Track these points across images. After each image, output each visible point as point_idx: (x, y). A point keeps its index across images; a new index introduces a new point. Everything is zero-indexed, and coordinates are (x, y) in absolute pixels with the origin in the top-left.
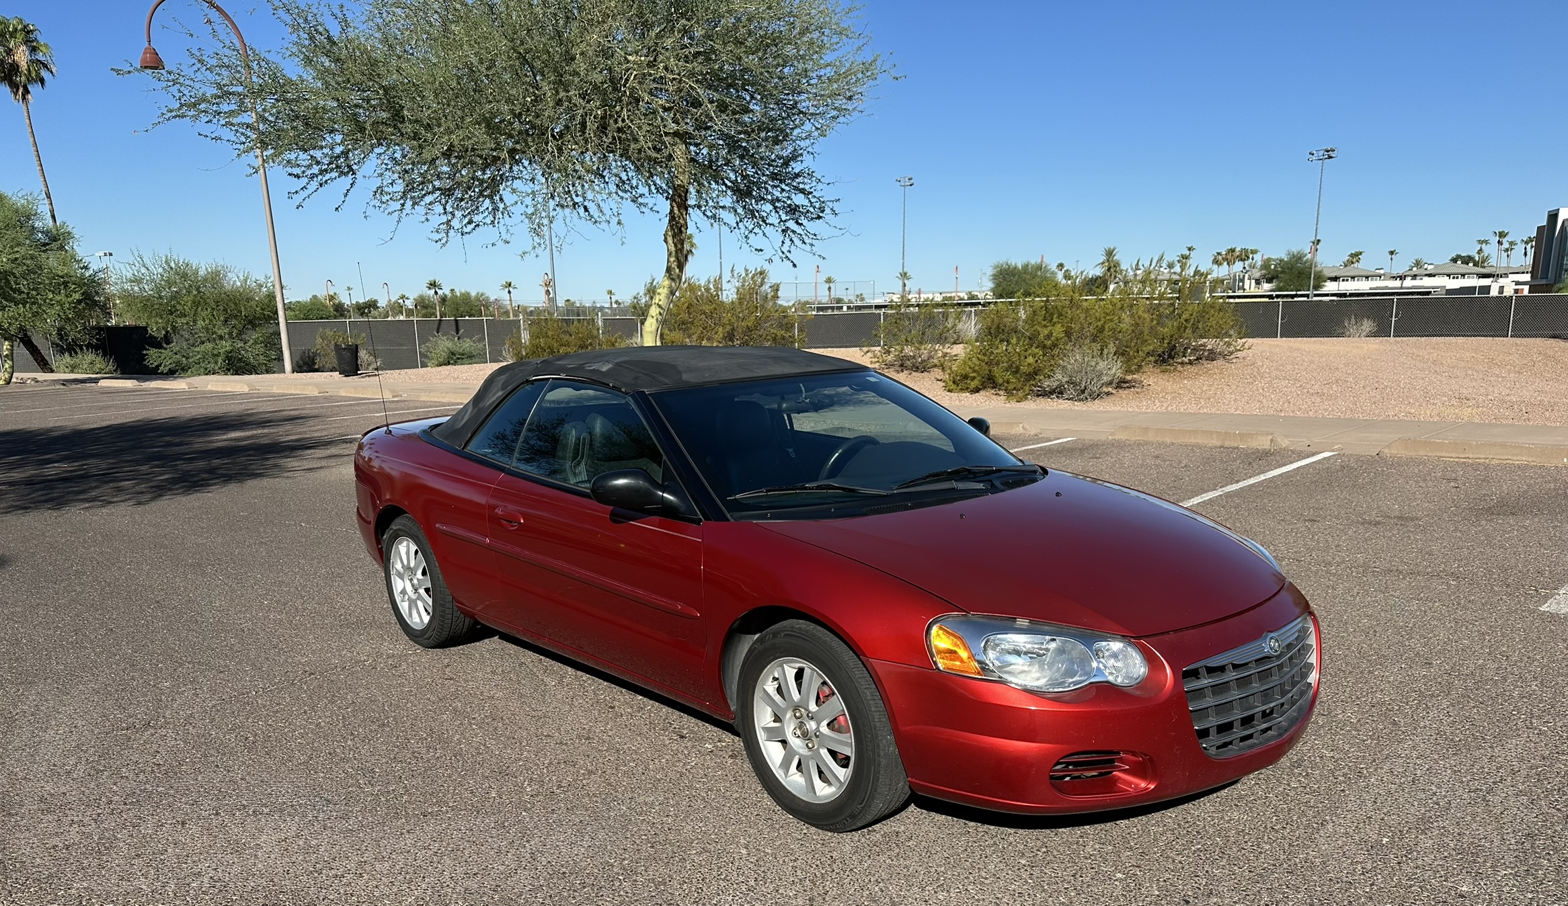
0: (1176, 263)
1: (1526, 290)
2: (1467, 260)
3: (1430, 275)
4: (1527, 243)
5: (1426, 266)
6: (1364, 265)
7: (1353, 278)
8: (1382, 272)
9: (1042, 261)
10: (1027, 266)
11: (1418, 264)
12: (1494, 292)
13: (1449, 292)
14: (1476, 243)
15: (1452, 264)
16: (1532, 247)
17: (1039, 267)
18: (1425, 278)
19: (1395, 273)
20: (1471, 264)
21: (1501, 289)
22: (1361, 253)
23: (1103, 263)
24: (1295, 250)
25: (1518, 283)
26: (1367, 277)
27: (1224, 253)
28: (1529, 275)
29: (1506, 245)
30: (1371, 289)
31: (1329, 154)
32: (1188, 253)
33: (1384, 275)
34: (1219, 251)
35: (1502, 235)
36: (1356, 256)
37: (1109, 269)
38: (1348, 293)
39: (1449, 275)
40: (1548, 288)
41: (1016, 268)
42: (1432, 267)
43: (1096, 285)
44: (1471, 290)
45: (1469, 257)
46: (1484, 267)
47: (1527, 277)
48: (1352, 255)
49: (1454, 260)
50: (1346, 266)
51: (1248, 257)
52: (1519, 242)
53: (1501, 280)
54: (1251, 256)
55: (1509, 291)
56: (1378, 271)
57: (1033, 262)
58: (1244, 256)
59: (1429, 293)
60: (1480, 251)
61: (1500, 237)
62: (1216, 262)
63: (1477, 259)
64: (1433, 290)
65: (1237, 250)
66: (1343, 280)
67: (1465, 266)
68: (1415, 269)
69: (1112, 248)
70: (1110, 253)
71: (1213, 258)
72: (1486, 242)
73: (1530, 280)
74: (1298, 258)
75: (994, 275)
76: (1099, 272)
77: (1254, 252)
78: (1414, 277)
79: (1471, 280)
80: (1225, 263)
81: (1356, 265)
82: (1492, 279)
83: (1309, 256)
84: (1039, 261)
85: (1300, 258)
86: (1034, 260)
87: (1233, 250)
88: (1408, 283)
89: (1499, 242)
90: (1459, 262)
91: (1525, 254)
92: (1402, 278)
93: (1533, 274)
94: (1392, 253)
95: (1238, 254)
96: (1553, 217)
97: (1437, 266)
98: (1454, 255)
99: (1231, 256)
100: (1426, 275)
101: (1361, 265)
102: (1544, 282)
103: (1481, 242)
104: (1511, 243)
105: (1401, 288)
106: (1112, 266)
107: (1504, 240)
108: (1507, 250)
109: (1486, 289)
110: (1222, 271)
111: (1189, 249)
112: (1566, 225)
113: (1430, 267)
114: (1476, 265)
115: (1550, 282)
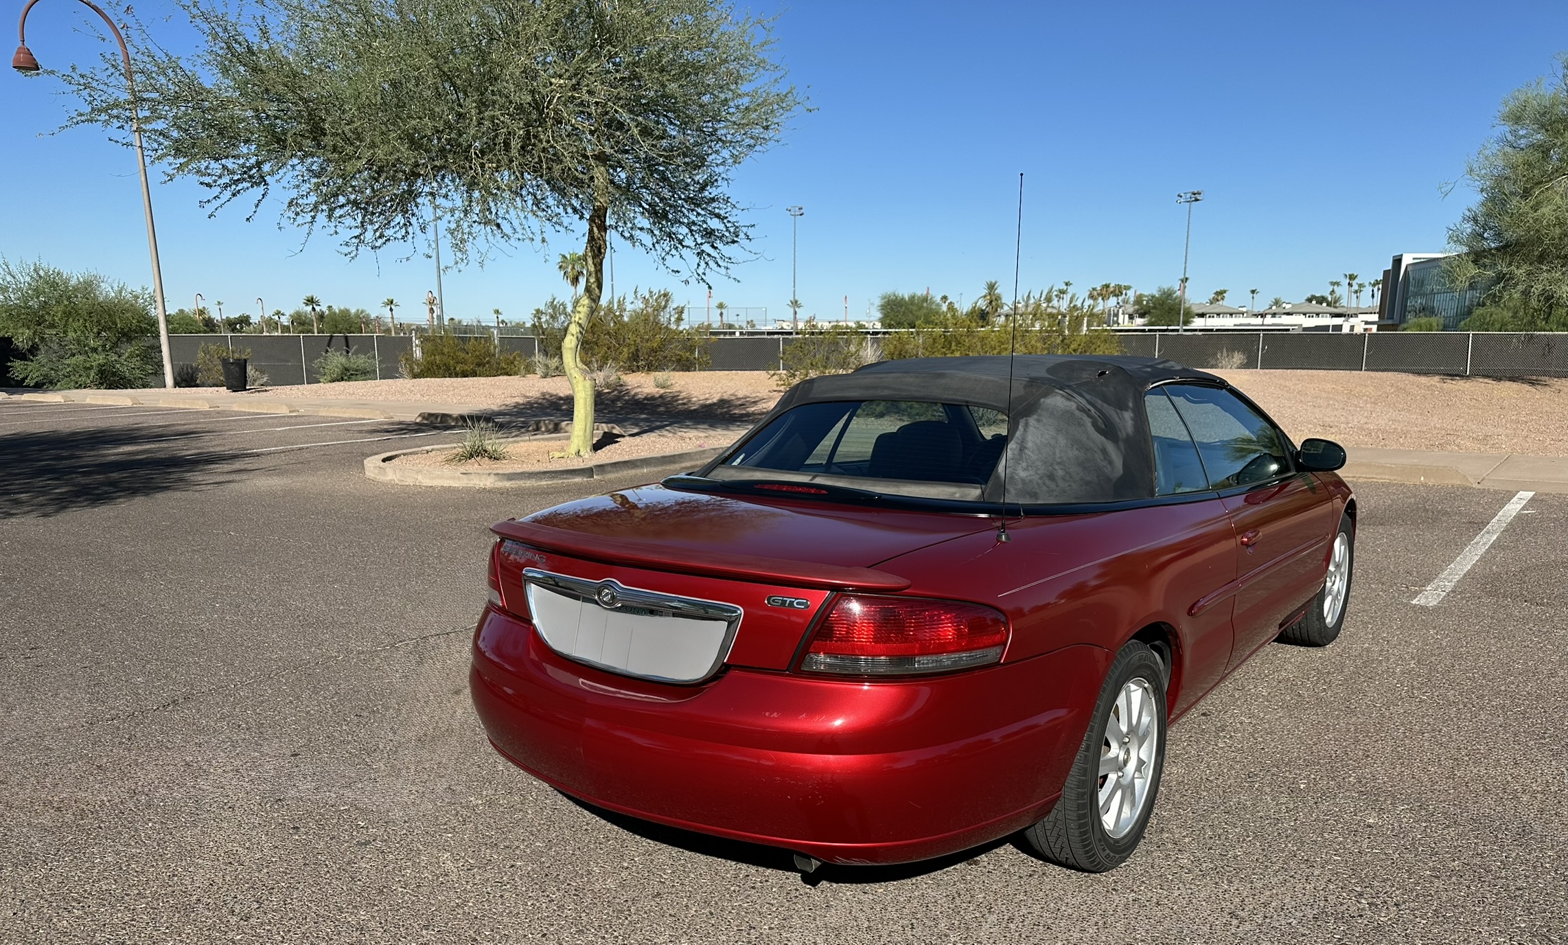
0: (1055, 297)
1: (1374, 329)
2: (1321, 300)
3: (1288, 314)
4: (1374, 285)
5: (1284, 305)
6: (1228, 303)
7: (1218, 315)
8: (1244, 309)
9: (928, 293)
10: (914, 297)
11: (1277, 303)
12: (1346, 330)
13: (1305, 329)
14: (1329, 285)
15: (1307, 303)
16: (1379, 289)
17: (925, 299)
18: (1283, 316)
19: (1256, 311)
20: (1324, 304)
21: (1352, 328)
22: (1225, 292)
23: (985, 296)
24: (1165, 286)
25: (1367, 323)
26: (1231, 314)
27: (1099, 288)
28: (1377, 316)
29: (1355, 287)
30: (1235, 325)
31: (1196, 197)
32: (1065, 288)
33: (1246, 312)
34: (1094, 287)
35: (1352, 277)
36: (1220, 294)
37: (991, 302)
38: (1215, 328)
39: (1305, 314)
40: (1394, 327)
41: (903, 299)
42: (1290, 306)
43: (982, 316)
44: (1326, 328)
45: (1323, 297)
46: (1336, 307)
47: (1375, 318)
48: (1218, 293)
49: (1310, 300)
50: (1211, 303)
51: (1122, 293)
52: (1367, 284)
53: (1352, 320)
54: (1124, 292)
55: (1359, 330)
56: (1240, 309)
57: (919, 293)
58: (1118, 291)
59: (1288, 330)
60: (1333, 292)
61: (1350, 279)
62: (1092, 297)
63: (1330, 299)
64: (1291, 328)
65: (1112, 285)
66: (1210, 317)
67: (1319, 306)
68: (1274, 308)
69: (994, 282)
70: (992, 287)
71: (1089, 293)
72: (1338, 284)
73: (1377, 320)
74: (1168, 294)
75: (882, 306)
76: (982, 304)
77: (1128, 288)
78: (1274, 315)
79: (1324, 319)
80: (1100, 298)
81: (1221, 303)
82: (1343, 319)
83: (1178, 293)
84: (925, 293)
85: (1170, 295)
86: (920, 292)
87: (1107, 286)
88: (1269, 320)
89: (1349, 284)
90: (1314, 302)
91: (1373, 296)
92: (1263, 316)
93: (1381, 314)
94: (1253, 292)
95: (1112, 289)
96: (1397, 261)
97: (1294, 305)
98: (1309, 295)
99: (1106, 291)
100: (1284, 314)
101: (1226, 303)
102: (1390, 322)
103: (1333, 284)
104: (1361, 285)
105: (1263, 325)
106: (994, 300)
107: (1354, 283)
108: (1356, 292)
109: (1339, 327)
110: (1098, 306)
111: (1067, 284)
112: (1409, 269)
113: (1288, 306)
114: (1329, 304)
115: (1397, 322)
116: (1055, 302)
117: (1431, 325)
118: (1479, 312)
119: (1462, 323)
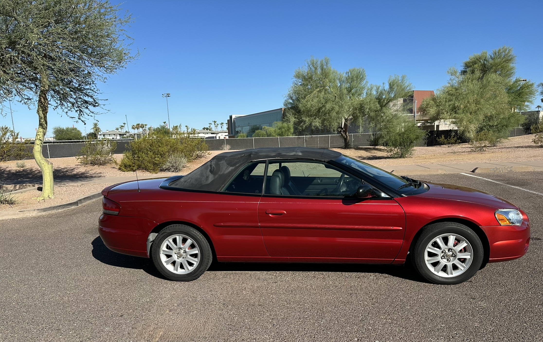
0: (119, 128)
1: (227, 137)
2: (207, 129)
3: (199, 133)
4: (221, 124)
5: (197, 130)
9: (73, 127)
10: (68, 128)
12: (218, 138)
13: (207, 138)
14: (209, 124)
16: (223, 125)
20: (209, 130)
21: (219, 137)
23: (94, 128)
24: (162, 125)
25: (225, 136)
27: (135, 125)
32: (123, 125)
34: (133, 125)
35: (215, 122)
37: (96, 130)
39: (204, 133)
40: (233, 137)
41: (63, 129)
43: (94, 135)
44: (213, 137)
45: (207, 128)
46: (212, 131)
47: (227, 134)
49: (204, 129)
51: (144, 127)
52: (219, 124)
53: (218, 135)
54: (145, 126)
55: (222, 138)
57: (70, 127)
58: (142, 126)
60: (210, 126)
61: (214, 122)
62: (133, 128)
65: (140, 124)
67: (207, 131)
69: (96, 123)
70: (96, 125)
72: (211, 124)
75: (54, 132)
76: (92, 131)
77: (146, 125)
79: (210, 135)
80: (136, 129)
82: (215, 135)
83: (165, 127)
84: (72, 127)
87: (139, 124)
90: (205, 129)
93: (229, 133)
94: (186, 126)
95: (140, 126)
96: (231, 117)
97: (200, 131)
98: (203, 127)
99: (138, 126)
102: (232, 135)
104: (217, 124)
106: (97, 130)
107: (216, 123)
108: (216, 126)
109: (216, 137)
110: (136, 131)
111: (124, 124)
112: (235, 119)
113: (198, 131)
114: (210, 130)
115: (234, 135)
116: (120, 130)
117: (244, 136)
118: (257, 131)
119: (253, 135)
